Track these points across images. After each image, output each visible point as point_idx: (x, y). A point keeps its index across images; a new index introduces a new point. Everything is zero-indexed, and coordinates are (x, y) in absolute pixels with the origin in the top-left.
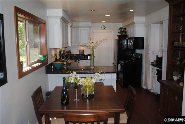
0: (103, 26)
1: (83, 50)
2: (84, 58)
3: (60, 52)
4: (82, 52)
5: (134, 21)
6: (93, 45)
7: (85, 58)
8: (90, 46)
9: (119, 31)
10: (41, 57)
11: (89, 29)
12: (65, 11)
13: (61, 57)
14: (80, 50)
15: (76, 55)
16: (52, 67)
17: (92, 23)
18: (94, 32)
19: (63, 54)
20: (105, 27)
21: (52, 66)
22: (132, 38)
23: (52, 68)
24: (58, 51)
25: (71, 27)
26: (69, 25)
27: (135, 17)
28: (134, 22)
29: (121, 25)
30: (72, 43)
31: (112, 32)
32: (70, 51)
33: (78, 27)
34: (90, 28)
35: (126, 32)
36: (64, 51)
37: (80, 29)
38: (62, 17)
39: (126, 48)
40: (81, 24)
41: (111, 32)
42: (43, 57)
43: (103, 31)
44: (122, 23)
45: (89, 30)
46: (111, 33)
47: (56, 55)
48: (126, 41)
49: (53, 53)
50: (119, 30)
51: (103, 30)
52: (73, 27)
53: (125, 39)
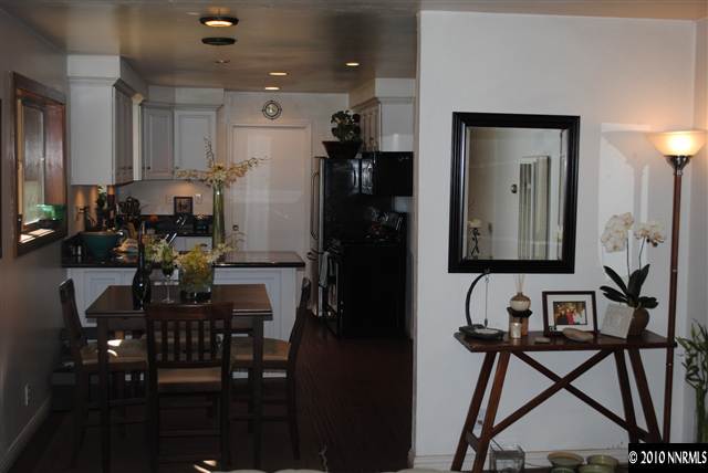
0: (272, 102)
1: (191, 198)
2: (192, 232)
3: (100, 202)
4: (185, 207)
5: (377, 95)
6: (222, 176)
7: (195, 228)
8: (211, 181)
9: (335, 125)
10: (50, 213)
11: (214, 113)
12: (127, 62)
13: (104, 221)
14: (175, 198)
15: (159, 216)
16: (77, 251)
17: (226, 90)
18: (235, 127)
19: (108, 212)
20: (280, 110)
21: (79, 248)
22: (372, 153)
23: (79, 252)
24: (94, 198)
25: (141, 105)
26: (137, 100)
27: (377, 80)
28: (376, 98)
29: (344, 102)
30: (143, 168)
31: (309, 129)
32: (137, 201)
33: (171, 107)
34: (218, 110)
35: (358, 130)
36: (111, 199)
37: (177, 113)
38: (119, 80)
39: (356, 191)
40: (183, 95)
41: (304, 128)
42: (56, 211)
43: (268, 122)
44: (347, 95)
45: (214, 119)
46: (302, 132)
47: (86, 209)
48: (356, 166)
49: (80, 202)
50: (333, 120)
51: (272, 118)
52: (149, 107)
53: (353, 157)
